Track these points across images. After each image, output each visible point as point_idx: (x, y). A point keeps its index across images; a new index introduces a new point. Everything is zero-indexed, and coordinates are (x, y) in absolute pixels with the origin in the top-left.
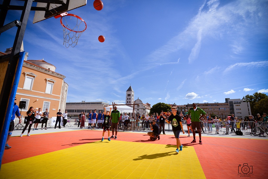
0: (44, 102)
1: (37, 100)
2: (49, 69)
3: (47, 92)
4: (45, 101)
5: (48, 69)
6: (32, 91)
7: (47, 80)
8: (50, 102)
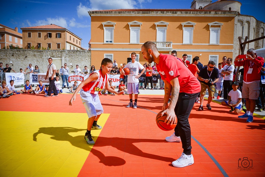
0: (210, 57)
1: (201, 55)
2: (230, 8)
3: (211, 43)
4: (210, 54)
5: (228, 10)
6: (193, 44)
7: (210, 26)
8: (218, 56)
